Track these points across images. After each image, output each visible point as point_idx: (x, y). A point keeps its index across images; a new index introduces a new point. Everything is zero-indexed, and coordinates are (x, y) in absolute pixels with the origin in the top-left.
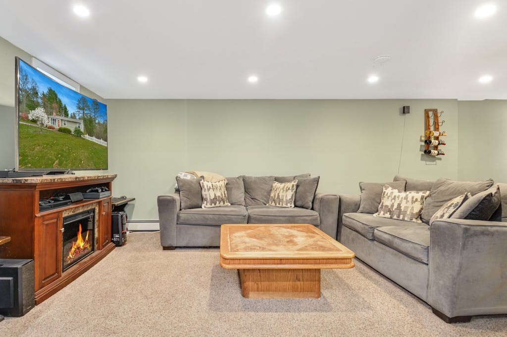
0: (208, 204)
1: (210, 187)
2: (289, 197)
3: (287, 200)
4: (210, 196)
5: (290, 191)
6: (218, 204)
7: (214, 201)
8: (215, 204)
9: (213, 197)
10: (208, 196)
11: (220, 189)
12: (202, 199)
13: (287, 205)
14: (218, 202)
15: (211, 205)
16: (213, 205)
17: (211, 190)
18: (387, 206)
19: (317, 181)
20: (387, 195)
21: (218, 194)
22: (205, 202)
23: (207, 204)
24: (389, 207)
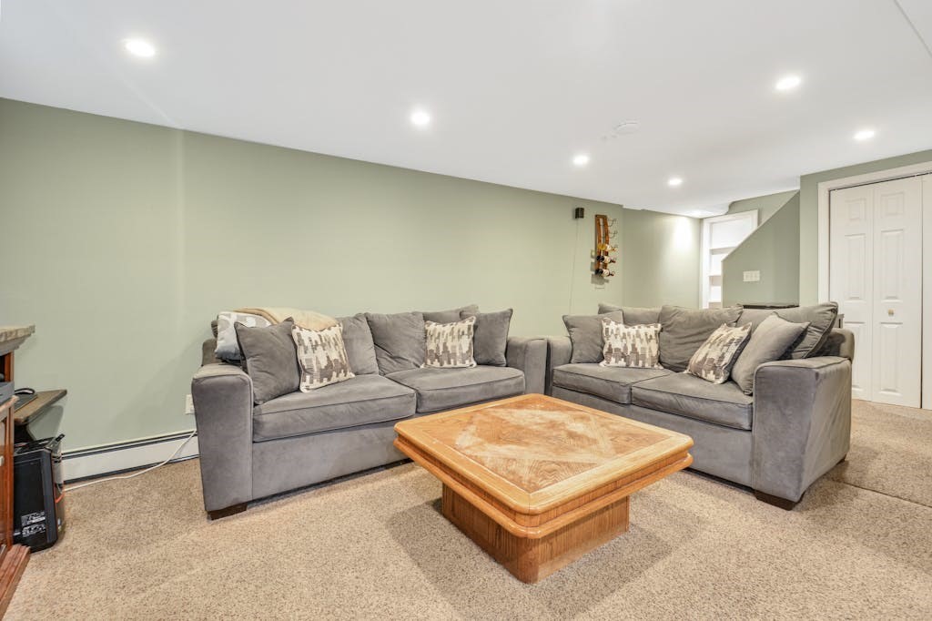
0: (315, 381)
1: (316, 342)
2: (465, 349)
3: (462, 354)
4: (318, 363)
5: (465, 337)
6: (334, 379)
7: (326, 373)
8: (329, 380)
9: (324, 363)
10: (314, 362)
11: (336, 344)
12: (300, 369)
13: (464, 363)
14: (335, 374)
15: (321, 381)
16: (325, 382)
17: (320, 348)
18: (617, 350)
19: (508, 315)
20: (612, 332)
21: (334, 356)
22: (308, 377)
23: (311, 382)
24: (622, 351)
